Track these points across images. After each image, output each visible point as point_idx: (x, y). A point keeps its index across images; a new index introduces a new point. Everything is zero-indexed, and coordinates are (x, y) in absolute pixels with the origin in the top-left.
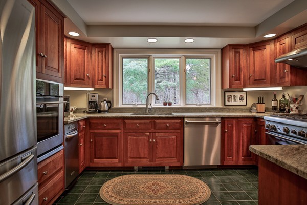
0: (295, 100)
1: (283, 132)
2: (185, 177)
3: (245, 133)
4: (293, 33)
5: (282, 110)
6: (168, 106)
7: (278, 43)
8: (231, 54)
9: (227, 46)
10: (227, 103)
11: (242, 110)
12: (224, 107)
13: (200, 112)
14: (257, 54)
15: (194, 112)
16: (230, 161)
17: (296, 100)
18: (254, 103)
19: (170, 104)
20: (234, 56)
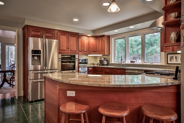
10: (169, 62)
12: (167, 65)
19: (134, 62)
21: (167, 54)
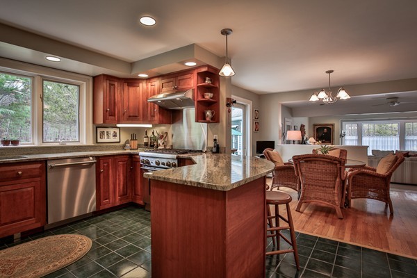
0: (161, 137)
1: (155, 165)
2: (52, 238)
3: (122, 170)
4: (160, 78)
5: (152, 146)
6: (11, 146)
7: (149, 84)
8: (105, 84)
9: (100, 75)
10: (99, 140)
11: (115, 148)
12: (96, 145)
13: (65, 152)
14: (132, 89)
15: (57, 153)
16: (107, 204)
17: (163, 136)
18: (128, 140)
19: (15, 142)
20: (108, 88)
21: (97, 128)
